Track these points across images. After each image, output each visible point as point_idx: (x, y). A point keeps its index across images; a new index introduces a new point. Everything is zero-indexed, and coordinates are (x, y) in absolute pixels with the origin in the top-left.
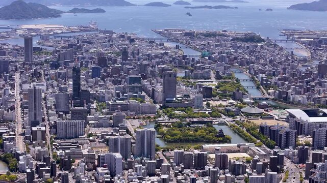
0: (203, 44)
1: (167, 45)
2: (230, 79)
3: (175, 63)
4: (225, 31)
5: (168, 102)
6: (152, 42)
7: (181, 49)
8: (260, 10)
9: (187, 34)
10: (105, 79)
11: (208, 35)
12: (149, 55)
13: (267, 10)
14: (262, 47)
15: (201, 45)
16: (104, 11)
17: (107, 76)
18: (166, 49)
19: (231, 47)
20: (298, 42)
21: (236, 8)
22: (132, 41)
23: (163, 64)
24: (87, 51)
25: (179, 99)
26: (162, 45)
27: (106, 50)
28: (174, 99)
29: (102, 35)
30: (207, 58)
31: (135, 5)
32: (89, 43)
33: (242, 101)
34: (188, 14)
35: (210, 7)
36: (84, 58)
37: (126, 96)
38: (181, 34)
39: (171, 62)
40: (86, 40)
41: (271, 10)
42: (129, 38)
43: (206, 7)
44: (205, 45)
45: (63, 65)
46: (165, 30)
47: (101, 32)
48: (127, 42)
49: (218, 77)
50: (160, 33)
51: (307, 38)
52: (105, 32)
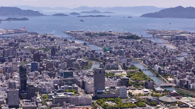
0: (101, 42)
1: (77, 42)
2: (133, 69)
3: (88, 56)
4: (111, 32)
5: (99, 93)
6: (65, 40)
7: (88, 45)
8: (124, 17)
9: (87, 34)
10: (42, 72)
11: (102, 35)
12: (67, 50)
13: (129, 17)
14: (141, 42)
15: (100, 42)
16: (27, 19)
17: (43, 70)
18: (77, 45)
19: (120, 43)
20: (162, 38)
21: (109, 16)
22: (52, 39)
23: (81, 58)
24: (23, 47)
25: (107, 90)
26: (73, 42)
27: (36, 47)
28: (104, 91)
29: (30, 35)
30: (108, 52)
31: (46, 15)
32: (23, 41)
33: (154, 90)
34: (81, 20)
35: (93, 16)
36: (22, 54)
37: (63, 88)
38: (83, 34)
39: (85, 56)
40: (21, 39)
41: (131, 17)
42: (49, 37)
43: (91, 16)
44: (102, 42)
45: (7, 60)
46: (71, 32)
47: (29, 33)
48: (49, 41)
49: (125, 68)
50: (68, 33)
51: (167, 36)
52: (32, 33)
